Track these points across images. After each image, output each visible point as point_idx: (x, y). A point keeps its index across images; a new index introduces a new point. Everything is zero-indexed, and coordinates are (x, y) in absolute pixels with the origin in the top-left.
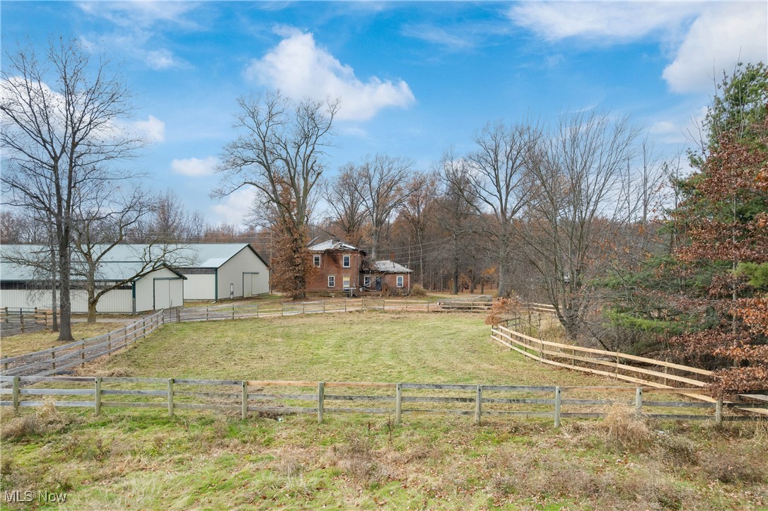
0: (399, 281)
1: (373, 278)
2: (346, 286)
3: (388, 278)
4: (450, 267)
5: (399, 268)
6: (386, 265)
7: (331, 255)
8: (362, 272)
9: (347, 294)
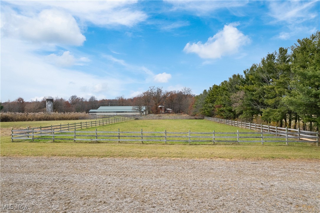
0: (171, 111)
1: (167, 111)
2: (163, 112)
3: (169, 111)
4: (178, 109)
5: (170, 110)
6: (168, 109)
7: (161, 108)
8: (165, 110)
9: (163, 113)
